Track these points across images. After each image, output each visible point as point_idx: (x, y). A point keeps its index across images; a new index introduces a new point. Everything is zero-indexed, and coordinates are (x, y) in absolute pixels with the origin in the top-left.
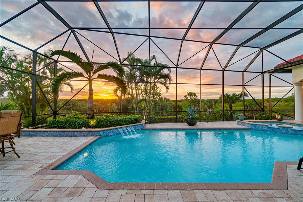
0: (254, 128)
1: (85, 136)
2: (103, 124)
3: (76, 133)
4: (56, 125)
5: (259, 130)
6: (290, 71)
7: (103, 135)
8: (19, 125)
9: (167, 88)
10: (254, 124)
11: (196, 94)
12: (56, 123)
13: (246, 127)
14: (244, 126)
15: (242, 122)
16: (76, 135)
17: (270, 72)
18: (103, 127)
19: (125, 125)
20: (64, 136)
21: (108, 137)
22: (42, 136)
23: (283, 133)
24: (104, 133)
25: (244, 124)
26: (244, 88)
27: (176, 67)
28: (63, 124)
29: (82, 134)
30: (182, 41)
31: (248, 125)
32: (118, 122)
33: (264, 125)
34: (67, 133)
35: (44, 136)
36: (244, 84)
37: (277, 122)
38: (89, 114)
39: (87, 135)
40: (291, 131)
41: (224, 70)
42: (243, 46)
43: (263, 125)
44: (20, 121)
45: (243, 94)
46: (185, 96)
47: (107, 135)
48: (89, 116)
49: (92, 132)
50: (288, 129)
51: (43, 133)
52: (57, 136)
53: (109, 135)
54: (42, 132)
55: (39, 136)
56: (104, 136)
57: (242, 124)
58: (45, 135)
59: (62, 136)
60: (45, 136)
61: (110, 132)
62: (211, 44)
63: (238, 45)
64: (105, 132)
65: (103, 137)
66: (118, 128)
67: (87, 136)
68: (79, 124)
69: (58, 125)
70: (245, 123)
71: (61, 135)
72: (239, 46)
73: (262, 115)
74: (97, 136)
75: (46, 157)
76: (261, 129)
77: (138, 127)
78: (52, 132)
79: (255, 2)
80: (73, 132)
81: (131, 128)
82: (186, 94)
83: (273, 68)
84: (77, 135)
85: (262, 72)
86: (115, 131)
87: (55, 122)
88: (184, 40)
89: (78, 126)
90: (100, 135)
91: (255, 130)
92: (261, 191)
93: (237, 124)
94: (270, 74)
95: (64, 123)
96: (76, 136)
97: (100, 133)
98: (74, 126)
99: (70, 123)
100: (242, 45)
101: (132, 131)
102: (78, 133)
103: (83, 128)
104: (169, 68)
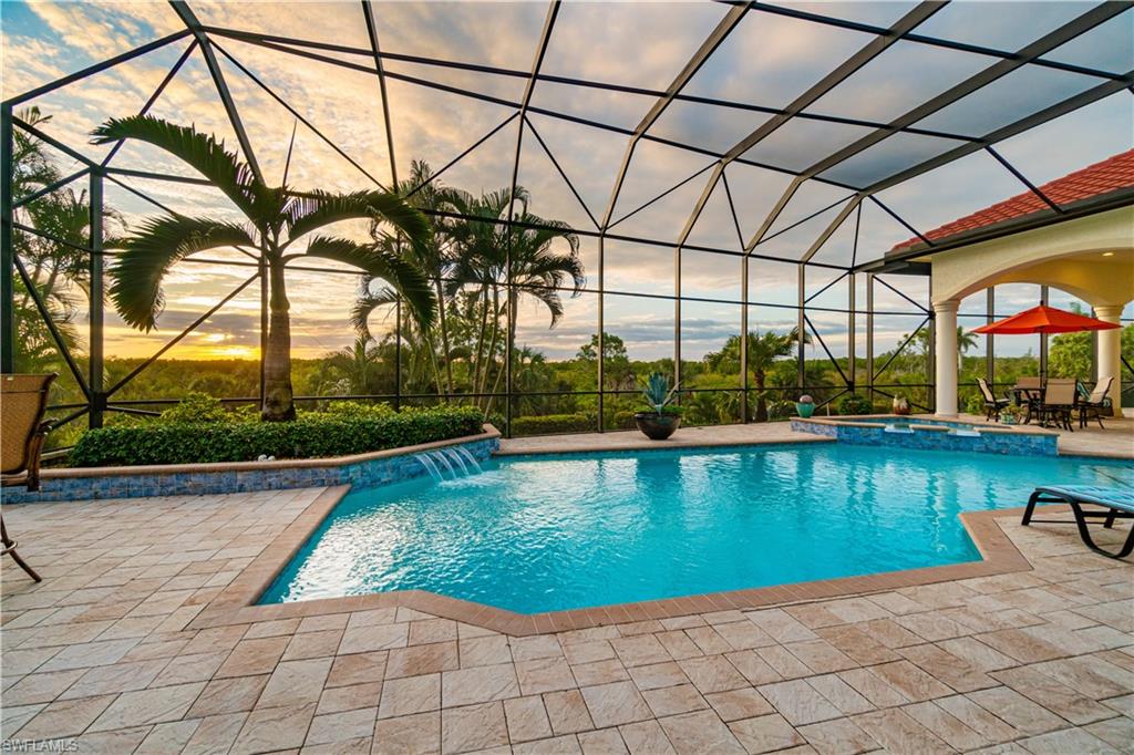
0: (845, 436)
1: (285, 488)
2: (345, 440)
3: (240, 476)
4: (124, 454)
5: (861, 444)
6: (926, 270)
7: (360, 481)
8: (32, 433)
9: (556, 310)
10: (846, 426)
11: (621, 342)
12: (120, 444)
13: (823, 437)
14: (814, 432)
15: (807, 422)
16: (242, 485)
17: (872, 269)
18: (344, 452)
19: (432, 440)
20: (184, 494)
21: (379, 486)
22: (71, 499)
23: (924, 448)
24: (363, 471)
25: (815, 428)
26: (805, 317)
27: (598, 231)
28: (157, 447)
29: (269, 480)
30: (637, 137)
31: (827, 430)
32: (402, 429)
33: (874, 427)
34: (195, 479)
35: (78, 500)
36: (804, 303)
37: (898, 420)
38: (275, 403)
39: (295, 482)
40: (945, 441)
41: (750, 255)
42: (813, 178)
43: (869, 427)
44: (40, 413)
45: (801, 336)
46: (586, 349)
47: (375, 482)
48: (277, 411)
49: (317, 470)
50: (938, 436)
51: (72, 486)
52: (151, 496)
53: (383, 480)
54: (67, 482)
55: (54, 500)
56: (364, 483)
57: (809, 429)
58: (87, 495)
59: (172, 494)
60: (84, 499)
61: (385, 469)
62: (723, 160)
63: (800, 171)
64: (369, 468)
65: (361, 488)
66: (413, 452)
67: (292, 485)
68: (243, 442)
69: (132, 453)
70: (817, 424)
71: (171, 489)
72: (803, 178)
73: (851, 402)
74: (337, 484)
75: (180, 567)
76: (865, 440)
77: (480, 448)
78: (125, 480)
79: (886, 38)
80: (227, 475)
81: (459, 452)
82: (589, 342)
83: (883, 257)
84: (246, 485)
85: (851, 266)
86: (404, 465)
87: (115, 439)
88: (643, 136)
89: (235, 451)
90: (350, 481)
91: (850, 442)
92: (981, 580)
93: (794, 430)
94: (871, 274)
95: (163, 442)
96: (241, 489)
97: (348, 474)
98: (217, 453)
99: (196, 440)
100: (813, 173)
101: (467, 462)
102: (252, 477)
103: (261, 457)
104: (573, 235)
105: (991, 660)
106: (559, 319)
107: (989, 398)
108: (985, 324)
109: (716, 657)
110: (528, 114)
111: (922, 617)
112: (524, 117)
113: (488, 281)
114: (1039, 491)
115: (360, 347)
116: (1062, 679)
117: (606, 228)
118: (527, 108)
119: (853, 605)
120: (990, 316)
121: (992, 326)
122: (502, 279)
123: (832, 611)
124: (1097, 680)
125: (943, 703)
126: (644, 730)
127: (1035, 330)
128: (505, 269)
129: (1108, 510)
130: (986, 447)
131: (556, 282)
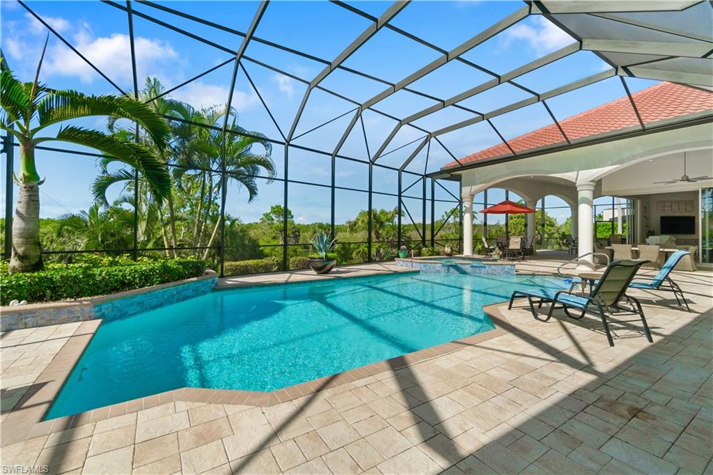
6: (458, 178)
9: (253, 192)
10: (424, 263)
11: (290, 212)
14: (408, 267)
15: (404, 261)
17: (433, 176)
26: (401, 201)
27: (285, 142)
30: (312, 86)
31: (414, 265)
33: (437, 263)
36: (401, 193)
40: (469, 269)
41: (373, 164)
42: (408, 124)
43: (435, 263)
46: (267, 215)
56: (116, 317)
57: (404, 264)
62: (362, 107)
63: (402, 120)
70: (408, 262)
72: (402, 123)
73: (424, 249)
74: (91, 318)
77: (203, 286)
82: (269, 211)
83: (439, 170)
85: (424, 174)
88: (316, 86)
90: (102, 315)
91: (426, 272)
94: (433, 179)
100: (408, 121)
103: (13, 302)
104: (268, 143)
105: (508, 376)
106: (255, 198)
107: (486, 246)
108: (483, 209)
109: (387, 397)
110: (242, 60)
111: (476, 360)
112: (239, 62)
113: (206, 169)
114: (515, 292)
115: (94, 211)
116: (535, 380)
117: (290, 140)
118: (242, 56)
119: (446, 359)
120: (486, 204)
121: (486, 210)
122: (215, 167)
123: (438, 364)
124: (547, 378)
125: (493, 400)
126: (359, 445)
127: (503, 212)
128: (217, 160)
129: (539, 299)
130: (487, 272)
131: (254, 172)
